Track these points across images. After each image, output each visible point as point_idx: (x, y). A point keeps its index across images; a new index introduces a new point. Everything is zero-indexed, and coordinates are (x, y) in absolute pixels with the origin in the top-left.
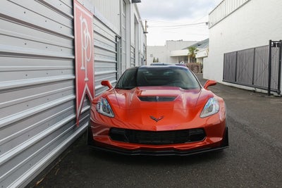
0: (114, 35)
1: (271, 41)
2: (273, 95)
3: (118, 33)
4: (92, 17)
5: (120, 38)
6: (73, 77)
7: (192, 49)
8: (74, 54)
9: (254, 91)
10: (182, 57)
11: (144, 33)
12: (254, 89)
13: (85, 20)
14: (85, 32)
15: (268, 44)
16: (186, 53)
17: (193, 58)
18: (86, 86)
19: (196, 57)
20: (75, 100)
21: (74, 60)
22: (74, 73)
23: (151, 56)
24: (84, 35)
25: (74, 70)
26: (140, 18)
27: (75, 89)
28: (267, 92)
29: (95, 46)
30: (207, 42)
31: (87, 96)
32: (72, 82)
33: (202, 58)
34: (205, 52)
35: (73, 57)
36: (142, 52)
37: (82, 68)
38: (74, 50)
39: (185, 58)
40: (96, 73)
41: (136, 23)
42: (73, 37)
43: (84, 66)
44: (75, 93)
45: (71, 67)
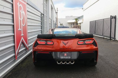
0: (40, 13)
1: (111, 16)
2: (112, 40)
3: (42, 13)
4: (26, 4)
5: (43, 15)
6: (13, 34)
7: (76, 19)
8: (13, 22)
9: (103, 38)
10: (72, 23)
11: (56, 13)
12: (103, 37)
13: (21, 5)
14: (21, 11)
15: (110, 17)
16: (74, 21)
17: (77, 23)
18: (22, 38)
19: (78, 23)
20: (14, 46)
21: (13, 26)
22: (14, 32)
23: (60, 22)
24: (20, 13)
25: (14, 30)
26: (54, 6)
27: (14, 41)
28: (109, 38)
29: (28, 18)
30: (82, 17)
31: (23, 43)
32: (12, 37)
33: (80, 23)
34: (82, 21)
35: (13, 24)
36: (55, 21)
37: (20, 29)
38: (13, 20)
39: (74, 23)
40: (29, 31)
41: (52, 8)
42: (13, 13)
43: (21, 28)
44: (14, 43)
45: (12, 29)
